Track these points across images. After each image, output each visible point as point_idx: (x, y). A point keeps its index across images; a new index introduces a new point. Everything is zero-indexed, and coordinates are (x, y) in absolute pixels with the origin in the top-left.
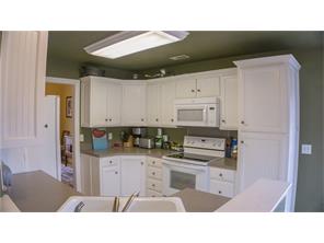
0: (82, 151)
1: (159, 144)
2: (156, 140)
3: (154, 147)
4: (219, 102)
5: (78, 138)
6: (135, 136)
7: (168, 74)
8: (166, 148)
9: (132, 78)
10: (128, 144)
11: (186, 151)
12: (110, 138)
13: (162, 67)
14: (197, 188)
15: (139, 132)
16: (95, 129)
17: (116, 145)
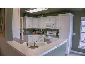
0: (23, 34)
1: (41, 33)
2: (41, 32)
3: (40, 33)
4: (55, 23)
5: (23, 31)
7: (44, 16)
8: (43, 33)
9: (35, 17)
10: (34, 33)
11: (48, 34)
12: (30, 31)
14: (50, 41)
15: (37, 30)
16: (27, 29)
17: (31, 33)
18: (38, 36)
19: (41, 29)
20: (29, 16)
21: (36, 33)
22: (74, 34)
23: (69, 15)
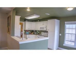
0: (24, 34)
1: (38, 33)
2: (37, 33)
3: (37, 34)
5: (24, 32)
6: (34, 32)
7: (39, 21)
9: (33, 22)
10: (32, 33)
13: (38, 20)
15: (34, 31)
16: (27, 30)
17: (30, 33)
18: (34, 35)
19: (37, 31)
20: (28, 21)
21: (34, 34)
22: (60, 35)
23: (54, 21)
